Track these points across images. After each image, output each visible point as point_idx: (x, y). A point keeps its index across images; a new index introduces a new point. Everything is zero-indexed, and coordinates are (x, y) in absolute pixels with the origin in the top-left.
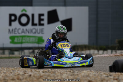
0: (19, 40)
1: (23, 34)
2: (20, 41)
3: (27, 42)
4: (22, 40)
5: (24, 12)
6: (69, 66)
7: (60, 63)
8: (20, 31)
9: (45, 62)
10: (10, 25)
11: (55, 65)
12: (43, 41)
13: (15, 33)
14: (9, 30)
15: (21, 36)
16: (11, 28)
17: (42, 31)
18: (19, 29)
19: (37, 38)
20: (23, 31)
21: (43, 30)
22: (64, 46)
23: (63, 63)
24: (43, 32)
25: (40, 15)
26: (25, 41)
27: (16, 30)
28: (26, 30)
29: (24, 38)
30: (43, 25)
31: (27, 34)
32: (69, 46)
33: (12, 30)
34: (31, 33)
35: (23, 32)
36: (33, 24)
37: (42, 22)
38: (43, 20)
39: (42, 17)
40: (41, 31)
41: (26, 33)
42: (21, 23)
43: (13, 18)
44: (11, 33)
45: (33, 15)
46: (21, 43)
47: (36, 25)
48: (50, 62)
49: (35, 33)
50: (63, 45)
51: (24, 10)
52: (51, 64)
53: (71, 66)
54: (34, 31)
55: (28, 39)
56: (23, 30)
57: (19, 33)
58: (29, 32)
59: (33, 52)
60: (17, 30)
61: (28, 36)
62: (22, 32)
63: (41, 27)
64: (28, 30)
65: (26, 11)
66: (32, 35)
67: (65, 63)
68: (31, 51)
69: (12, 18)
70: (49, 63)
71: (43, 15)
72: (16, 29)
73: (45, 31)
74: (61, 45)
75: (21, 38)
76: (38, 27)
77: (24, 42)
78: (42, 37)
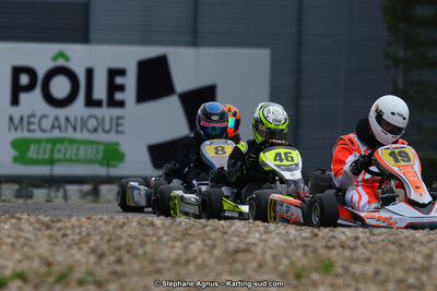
0: (42, 151)
1: (56, 134)
2: (47, 156)
3: (70, 160)
4: (52, 151)
5: (61, 62)
8: (47, 124)
10: (15, 101)
12: (120, 157)
13: (29, 130)
14: (11, 119)
15: (48, 141)
16: (17, 112)
17: (118, 125)
18: (45, 116)
19: (102, 147)
20: (56, 124)
21: (120, 121)
24: (120, 129)
25: (114, 73)
26: (61, 156)
27: (32, 120)
28: (67, 119)
29: (58, 146)
30: (121, 104)
31: (70, 134)
33: (22, 119)
34: (82, 130)
35: (56, 126)
36: (91, 102)
37: (119, 96)
38: (122, 88)
39: (119, 80)
40: (114, 124)
41: (66, 130)
42: (49, 98)
43: (24, 79)
44: (16, 129)
45: (90, 73)
46: (52, 162)
47: (98, 104)
49: (96, 130)
51: (61, 55)
54: (92, 123)
55: (70, 151)
56: (57, 118)
57: (43, 131)
58: (75, 129)
59: (95, 192)
60: (36, 120)
61: (72, 141)
62: (53, 127)
63: (116, 112)
64: (72, 119)
65: (67, 59)
66: (85, 136)
68: (87, 188)
69: (23, 81)
71: (122, 72)
72: (32, 115)
73: (127, 125)
75: (49, 146)
76: (105, 112)
77: (59, 160)
78: (117, 144)
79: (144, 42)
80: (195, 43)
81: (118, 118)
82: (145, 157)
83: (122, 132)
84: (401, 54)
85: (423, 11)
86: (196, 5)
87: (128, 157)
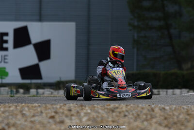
12: (6, 74)
17: (5, 59)
21: (6, 57)
24: (6, 61)
25: (3, 34)
30: (6, 49)
37: (5, 45)
38: (6, 42)
39: (5, 38)
40: (3, 59)
63: (4, 53)
71: (6, 34)
73: (9, 59)
78: (5, 68)
79: (17, 20)
80: (40, 20)
81: (5, 56)
82: (18, 74)
83: (7, 63)
84: (136, 24)
85: (146, 4)
86: (40, 2)
87: (10, 74)
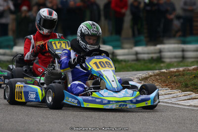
6: (114, 106)
7: (97, 100)
9: (66, 98)
11: (85, 105)
22: (102, 67)
23: (102, 101)
32: (112, 67)
48: (76, 99)
50: (100, 62)
52: (79, 102)
53: (118, 107)
67: (106, 102)
70: (73, 100)
74: (95, 63)
